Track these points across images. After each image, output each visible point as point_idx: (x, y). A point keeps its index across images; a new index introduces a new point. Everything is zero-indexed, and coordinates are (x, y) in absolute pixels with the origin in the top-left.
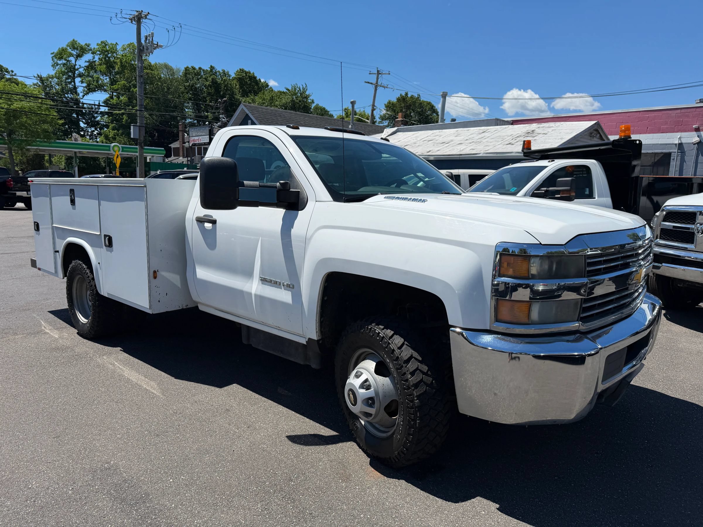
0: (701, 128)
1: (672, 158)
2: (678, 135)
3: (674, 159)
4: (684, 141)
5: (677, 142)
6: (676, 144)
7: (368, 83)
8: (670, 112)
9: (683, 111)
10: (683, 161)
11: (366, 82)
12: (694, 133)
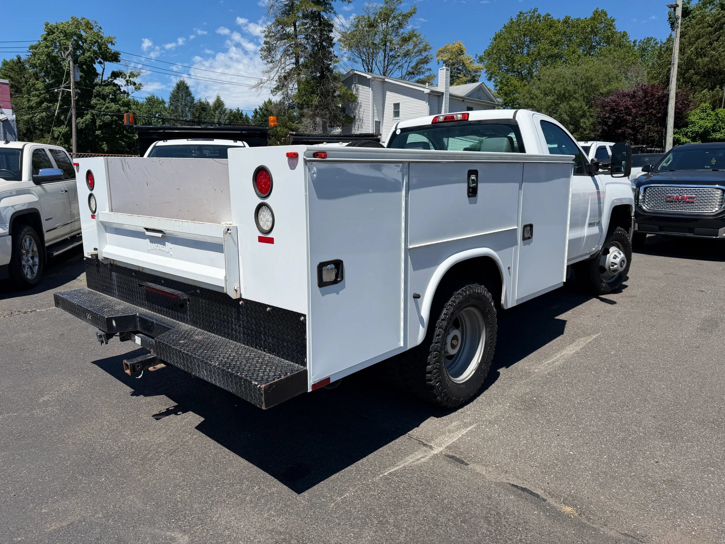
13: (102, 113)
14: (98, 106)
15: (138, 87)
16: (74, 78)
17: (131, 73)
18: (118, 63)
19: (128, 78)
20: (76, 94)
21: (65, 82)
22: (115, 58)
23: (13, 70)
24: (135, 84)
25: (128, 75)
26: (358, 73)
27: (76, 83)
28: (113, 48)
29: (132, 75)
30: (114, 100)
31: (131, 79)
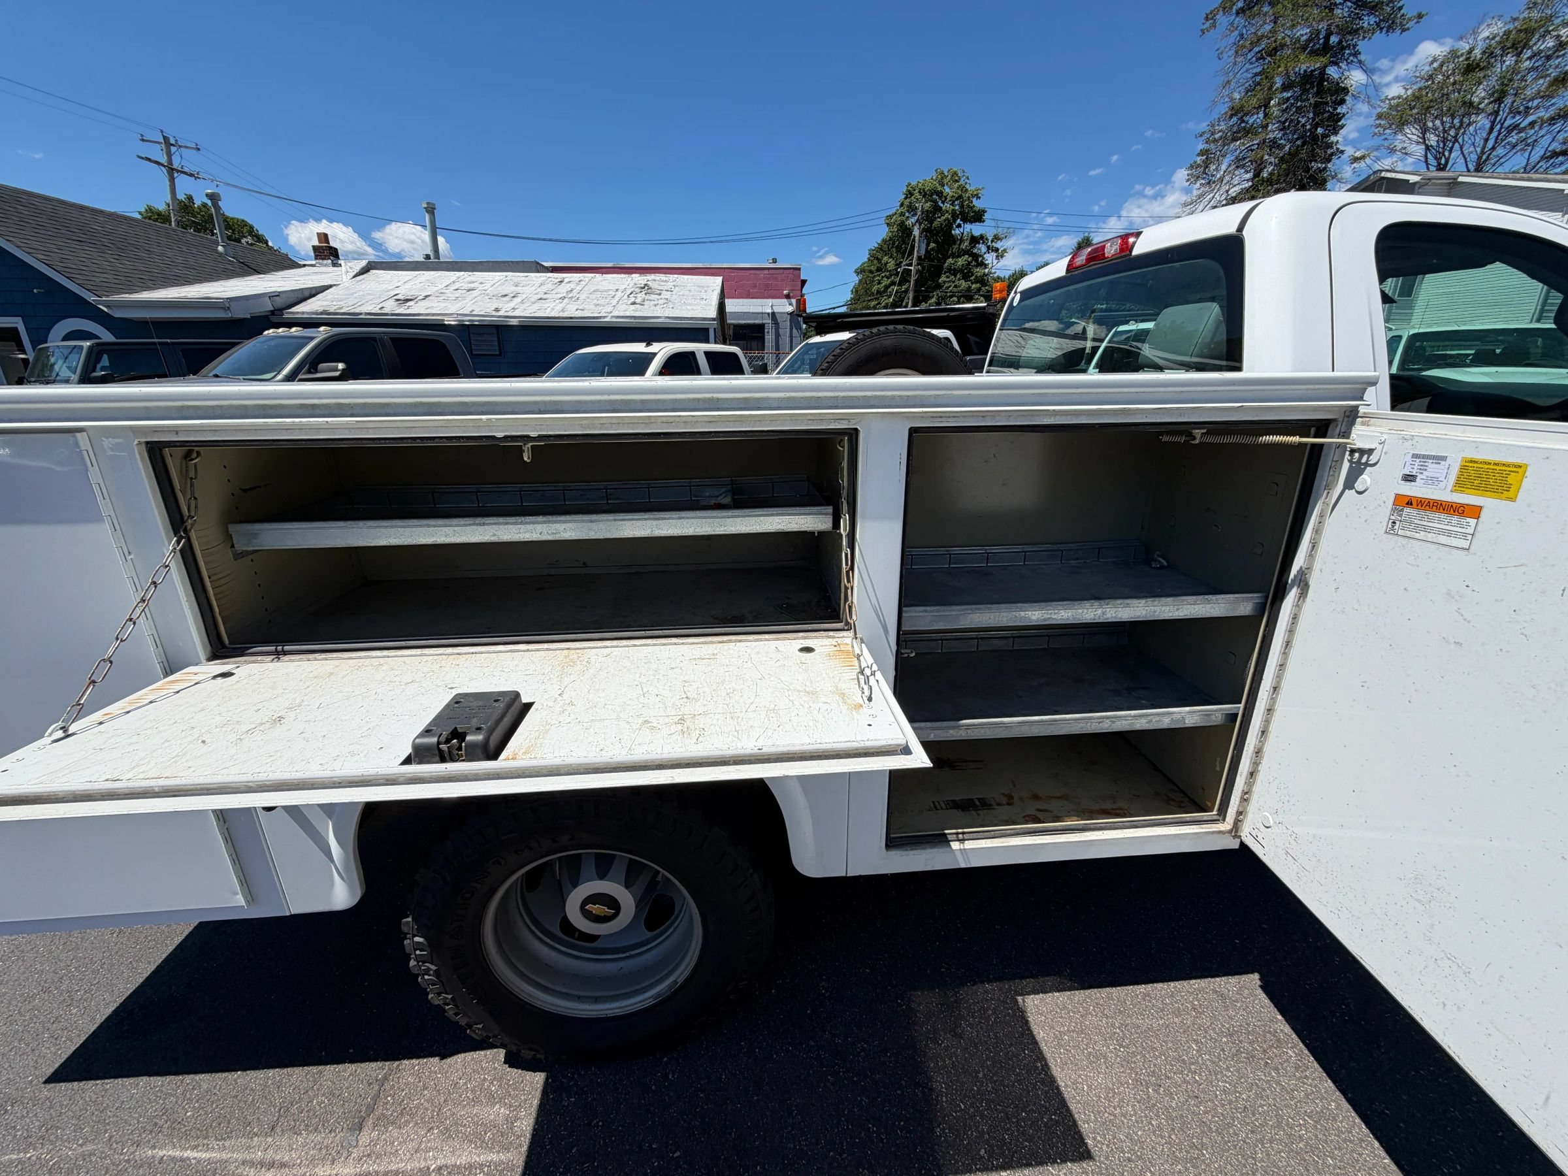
0: (791, 294)
1: (766, 330)
2: (770, 302)
3: (768, 332)
4: (776, 310)
5: (770, 311)
6: (768, 314)
7: (149, 160)
8: (757, 272)
9: (771, 271)
10: (778, 335)
11: (142, 158)
12: (785, 301)
13: (948, 294)
14: (946, 285)
15: (1000, 255)
16: (918, 252)
17: (995, 236)
18: (982, 224)
19: (989, 243)
20: (918, 271)
21: (907, 258)
22: (978, 217)
23: (882, 250)
24: (997, 250)
25: (990, 239)
26: (1389, 175)
27: (919, 258)
28: (978, 204)
29: (997, 238)
30: (966, 277)
31: (993, 244)
